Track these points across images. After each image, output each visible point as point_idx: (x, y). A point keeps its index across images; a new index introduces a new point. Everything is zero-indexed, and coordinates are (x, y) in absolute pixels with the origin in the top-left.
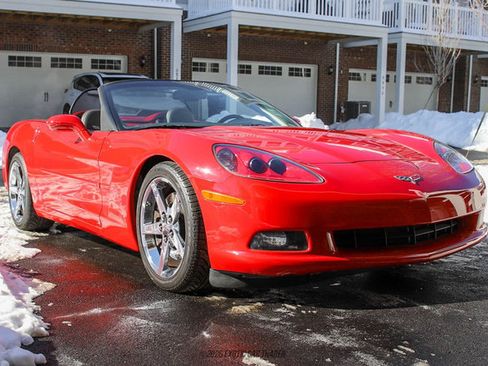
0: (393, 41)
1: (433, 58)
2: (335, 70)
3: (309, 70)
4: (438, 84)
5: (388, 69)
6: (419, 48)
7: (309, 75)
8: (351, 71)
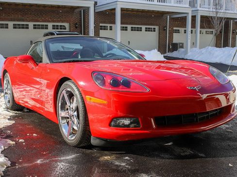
0: (194, 15)
1: (213, 22)
2: (167, 29)
3: (155, 29)
4: (216, 34)
5: (192, 28)
6: (207, 17)
7: (155, 31)
8: (175, 28)
